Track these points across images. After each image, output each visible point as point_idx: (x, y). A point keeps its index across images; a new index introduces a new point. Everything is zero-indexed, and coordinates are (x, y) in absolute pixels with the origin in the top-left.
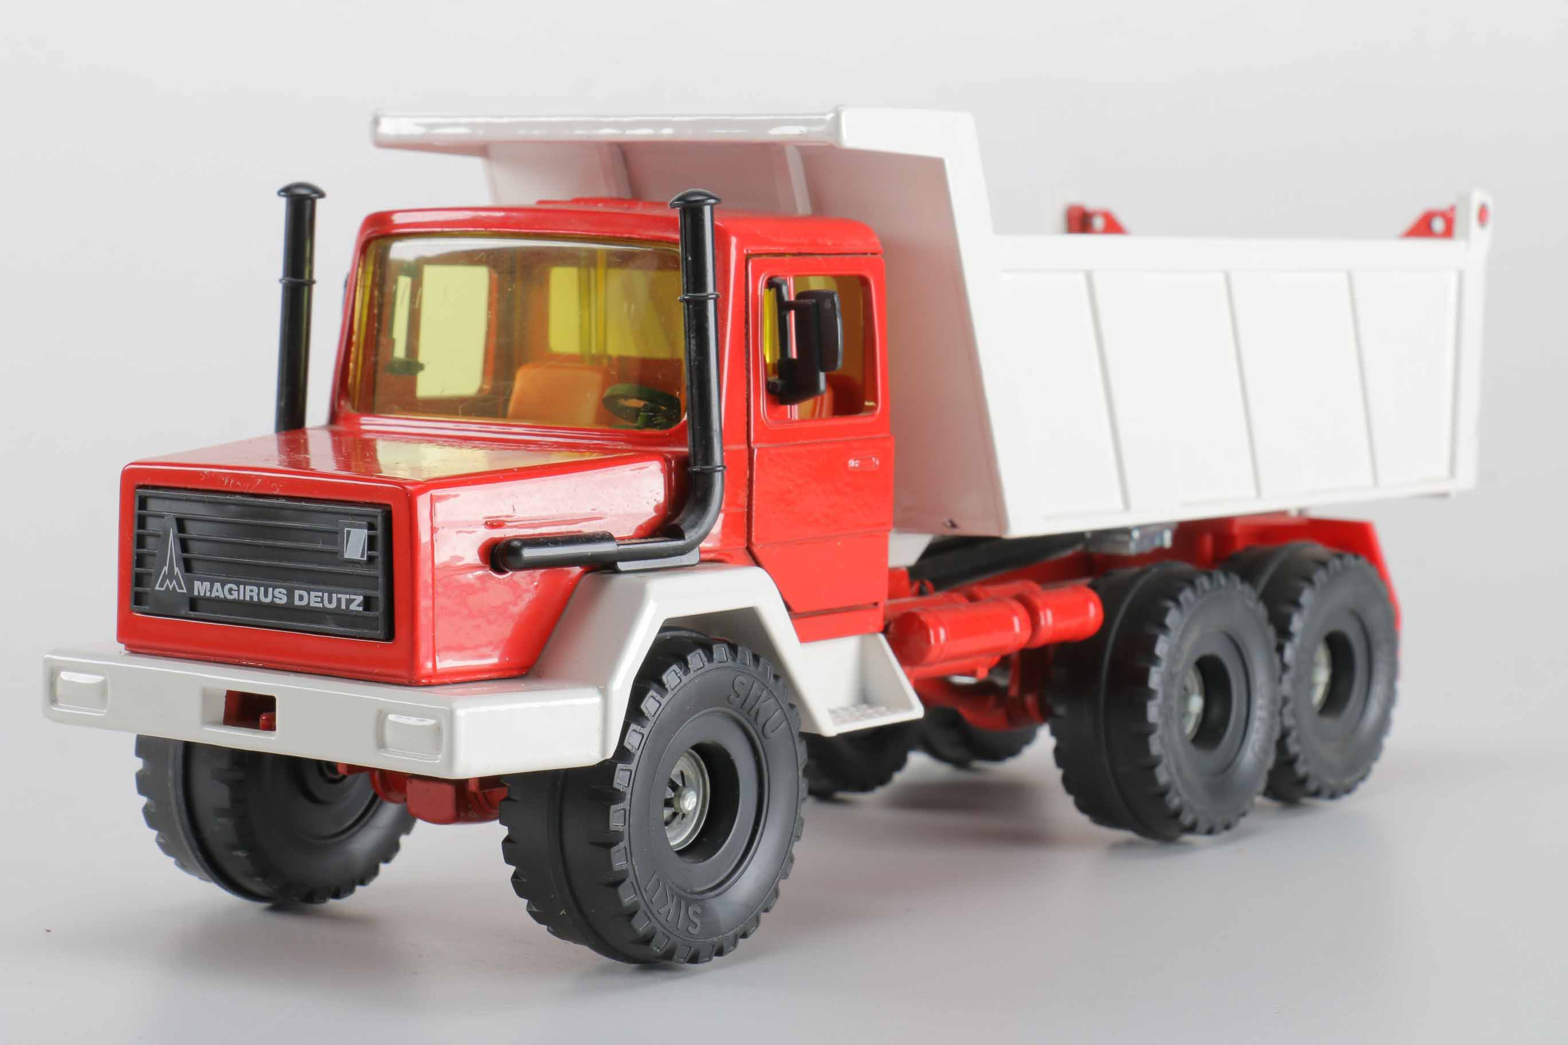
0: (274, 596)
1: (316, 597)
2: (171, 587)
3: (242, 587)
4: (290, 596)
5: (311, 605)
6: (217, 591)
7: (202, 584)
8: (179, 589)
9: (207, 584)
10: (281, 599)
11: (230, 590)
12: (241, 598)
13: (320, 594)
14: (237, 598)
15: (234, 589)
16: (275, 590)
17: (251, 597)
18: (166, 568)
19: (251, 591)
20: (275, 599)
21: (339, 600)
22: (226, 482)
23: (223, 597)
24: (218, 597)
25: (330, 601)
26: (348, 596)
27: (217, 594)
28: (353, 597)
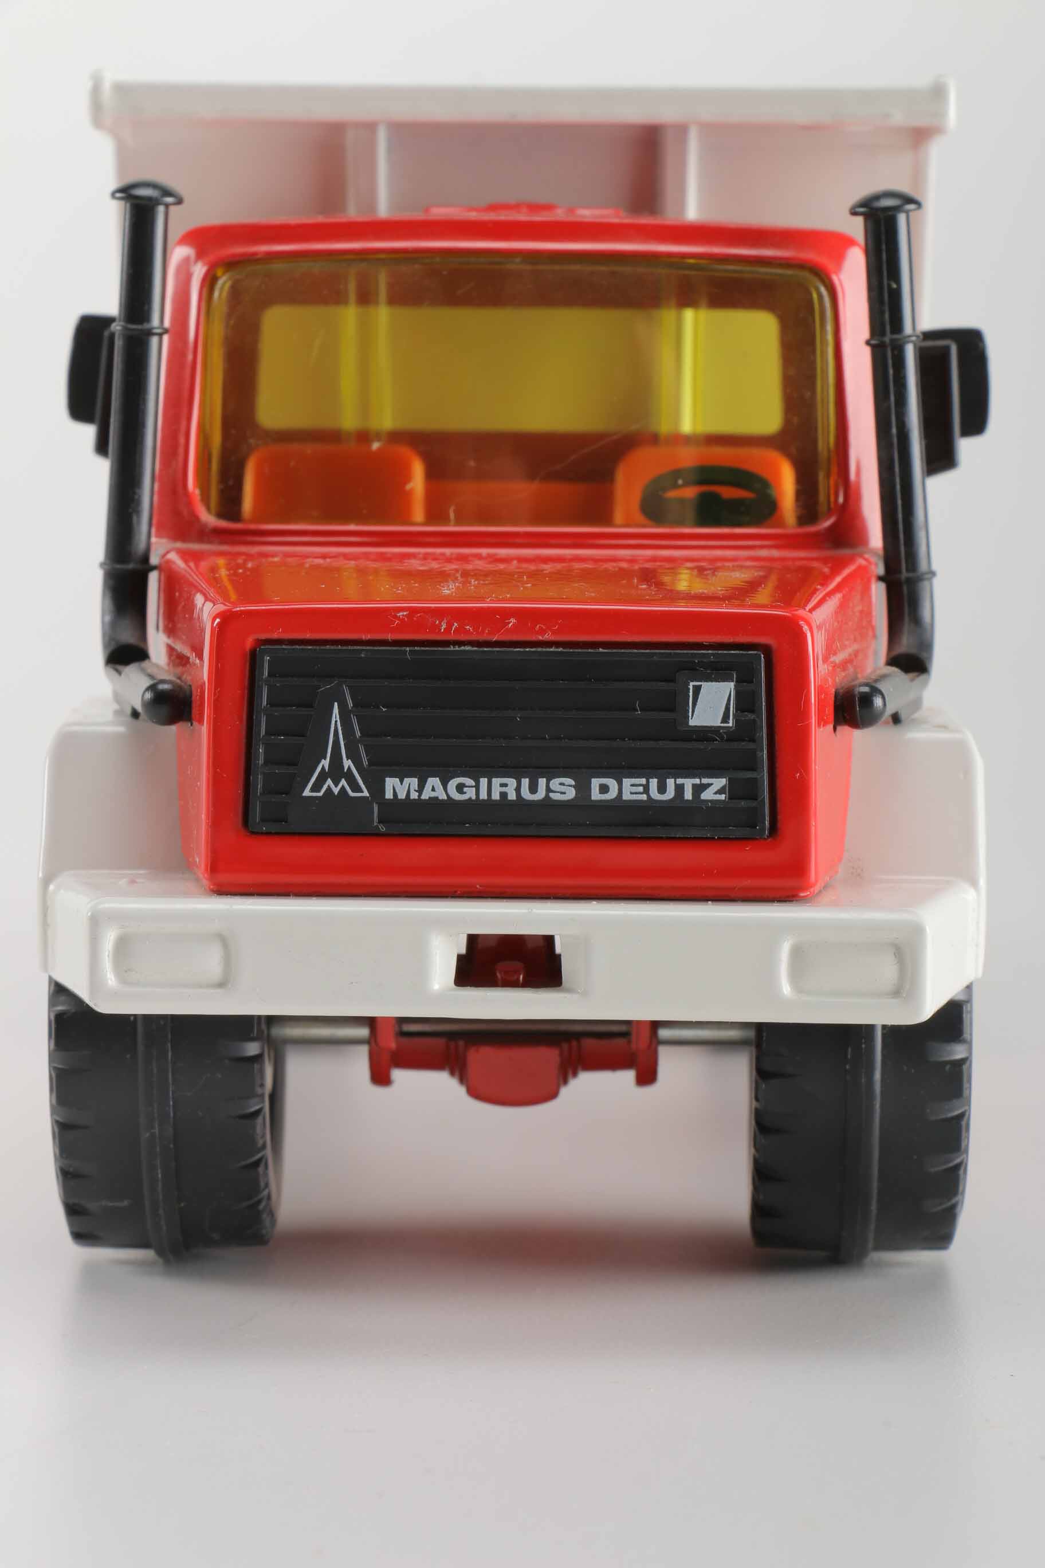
0: (549, 790)
1: (632, 785)
2: (336, 790)
3: (484, 781)
4: (583, 788)
5: (624, 798)
6: (433, 789)
7: (402, 782)
8: (353, 791)
9: (414, 782)
10: (562, 793)
11: (460, 788)
12: (483, 795)
13: (643, 781)
14: (474, 797)
15: (467, 784)
16: (552, 782)
17: (504, 795)
18: (325, 763)
19: (503, 785)
20: (551, 795)
21: (680, 789)
22: (444, 626)
23: (445, 798)
24: (437, 798)
25: (662, 789)
26: (697, 781)
27: (433, 794)
28: (705, 781)
